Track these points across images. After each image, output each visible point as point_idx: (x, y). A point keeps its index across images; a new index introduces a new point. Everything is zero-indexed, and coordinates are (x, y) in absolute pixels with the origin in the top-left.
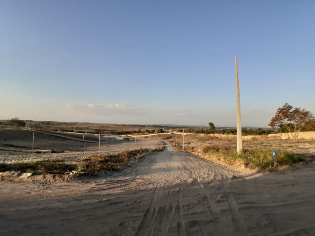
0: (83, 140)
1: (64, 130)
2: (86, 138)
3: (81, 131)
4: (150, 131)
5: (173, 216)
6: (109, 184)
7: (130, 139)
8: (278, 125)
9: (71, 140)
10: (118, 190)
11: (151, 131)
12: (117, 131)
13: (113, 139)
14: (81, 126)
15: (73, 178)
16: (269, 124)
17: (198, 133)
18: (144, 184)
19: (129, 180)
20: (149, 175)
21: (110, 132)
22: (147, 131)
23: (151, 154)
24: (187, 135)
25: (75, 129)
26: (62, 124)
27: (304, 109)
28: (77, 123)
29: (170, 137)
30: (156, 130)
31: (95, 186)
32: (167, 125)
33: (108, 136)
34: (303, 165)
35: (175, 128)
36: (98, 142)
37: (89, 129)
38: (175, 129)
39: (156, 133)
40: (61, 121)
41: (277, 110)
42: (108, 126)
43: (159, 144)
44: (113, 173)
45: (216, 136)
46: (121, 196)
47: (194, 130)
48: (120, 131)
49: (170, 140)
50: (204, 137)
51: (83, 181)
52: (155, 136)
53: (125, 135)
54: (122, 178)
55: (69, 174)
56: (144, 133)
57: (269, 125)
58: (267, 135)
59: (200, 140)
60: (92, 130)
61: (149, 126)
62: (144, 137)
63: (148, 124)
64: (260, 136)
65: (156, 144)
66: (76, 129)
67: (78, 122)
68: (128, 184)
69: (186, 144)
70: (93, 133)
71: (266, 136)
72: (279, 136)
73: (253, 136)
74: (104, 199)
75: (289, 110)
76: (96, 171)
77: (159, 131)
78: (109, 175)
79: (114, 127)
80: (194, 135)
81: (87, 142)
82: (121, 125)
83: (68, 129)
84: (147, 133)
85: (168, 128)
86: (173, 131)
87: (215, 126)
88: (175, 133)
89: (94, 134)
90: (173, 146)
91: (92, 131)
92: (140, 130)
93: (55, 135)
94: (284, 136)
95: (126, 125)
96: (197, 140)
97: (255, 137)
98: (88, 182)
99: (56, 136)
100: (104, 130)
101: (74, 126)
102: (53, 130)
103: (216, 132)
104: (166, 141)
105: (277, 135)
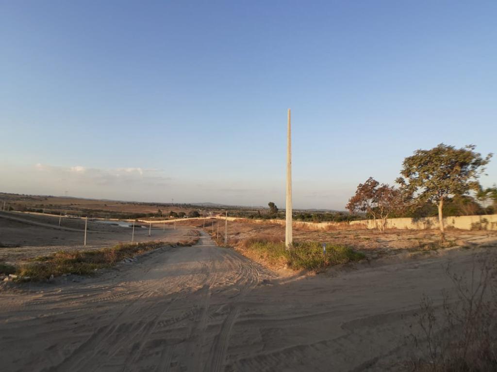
0: (59, 227)
1: (25, 210)
2: (65, 223)
3: (58, 210)
4: (176, 214)
5: (138, 335)
6: (65, 295)
7: (142, 227)
8: (359, 208)
9: (37, 226)
10: (76, 303)
11: (178, 214)
12: (121, 213)
13: (113, 226)
14: (59, 203)
15: (8, 287)
16: (347, 206)
17: (252, 218)
18: (123, 294)
19: (103, 289)
20: (140, 281)
21: (108, 213)
22: (172, 214)
23: (165, 251)
24: (235, 221)
25: (47, 207)
26: (22, 198)
27: (394, 186)
28: (50, 197)
29: (208, 224)
30: (187, 212)
31: (42, 297)
32: (206, 205)
33: (105, 220)
34: (363, 263)
35: (219, 210)
36: (83, 231)
37: (72, 209)
38: (219, 212)
39: (186, 218)
40: (20, 193)
41: (358, 187)
42: (105, 204)
43: (190, 236)
44: (83, 279)
45: (278, 223)
46: (75, 311)
47: (248, 213)
48: (127, 213)
49: (209, 228)
50: (261, 224)
51: (25, 290)
52: (185, 222)
53: (134, 220)
54: (94, 286)
55: (3, 279)
56: (167, 218)
57: (346, 208)
58: (349, 223)
59: (255, 229)
60: (77, 209)
61: (177, 205)
62: (166, 223)
63: (175, 202)
64: (339, 224)
65: (184, 235)
66: (49, 208)
67: (54, 195)
68: (97, 294)
69: (233, 234)
70: (78, 215)
71: (347, 223)
72: (365, 224)
73: (330, 224)
74: (45, 315)
75: (375, 186)
76: (52, 276)
77: (192, 214)
78: (75, 281)
79: (116, 205)
80: (247, 221)
81: (66, 230)
82: (128, 203)
83: (33, 207)
84: (171, 217)
85: (208, 210)
86: (215, 214)
87: (278, 207)
88: (218, 217)
89: (80, 217)
90: (212, 238)
91: (76, 211)
92: (159, 211)
93: (7, 217)
94: (371, 224)
95: (137, 204)
96: (250, 229)
97: (331, 224)
98: (32, 292)
99: (8, 219)
100: (99, 211)
101: (45, 203)
102: (4, 208)
103: (279, 217)
104: (201, 230)
105: (362, 222)
